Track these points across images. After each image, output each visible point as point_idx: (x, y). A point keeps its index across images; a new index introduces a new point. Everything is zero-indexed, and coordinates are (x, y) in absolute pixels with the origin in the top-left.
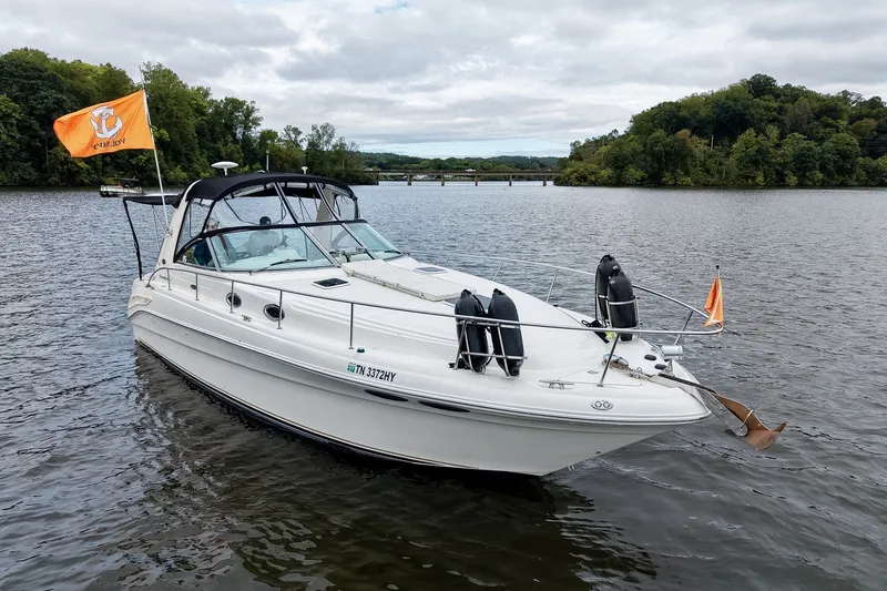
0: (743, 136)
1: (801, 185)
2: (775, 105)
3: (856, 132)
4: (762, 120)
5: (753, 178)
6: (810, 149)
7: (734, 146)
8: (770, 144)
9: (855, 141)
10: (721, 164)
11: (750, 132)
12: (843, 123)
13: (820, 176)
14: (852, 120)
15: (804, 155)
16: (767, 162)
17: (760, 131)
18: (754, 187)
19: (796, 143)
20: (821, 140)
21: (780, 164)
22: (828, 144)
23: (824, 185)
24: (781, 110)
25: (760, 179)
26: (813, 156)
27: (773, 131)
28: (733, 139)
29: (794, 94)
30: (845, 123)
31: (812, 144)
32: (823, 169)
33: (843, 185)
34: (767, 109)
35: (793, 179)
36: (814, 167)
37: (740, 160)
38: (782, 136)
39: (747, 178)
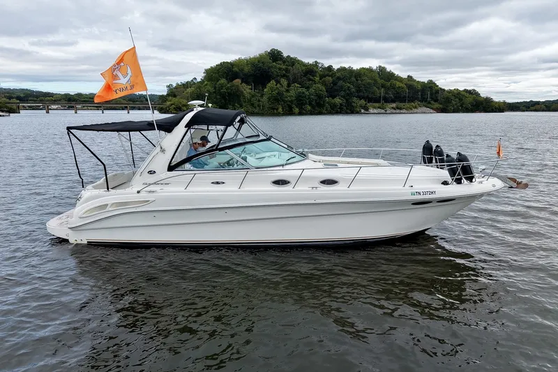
0: (269, 85)
1: (301, 114)
2: (284, 67)
3: (324, 84)
4: (278, 76)
5: (277, 109)
6: (303, 93)
7: (265, 90)
8: (283, 89)
9: (324, 89)
10: (259, 101)
11: (273, 82)
12: (317, 79)
13: (309, 108)
14: (322, 77)
15: (300, 96)
16: (283, 101)
17: (278, 82)
18: (278, 115)
19: (295, 90)
20: (308, 88)
21: (290, 101)
22: (312, 90)
23: (312, 113)
24: (287, 70)
25: (280, 110)
26: (305, 97)
27: (284, 82)
28: (264, 86)
29: (292, 62)
30: (318, 79)
31: (304, 90)
32: (310, 104)
33: (320, 113)
34: (280, 69)
35: (297, 110)
36: (306, 103)
37: (269, 99)
38: (289, 85)
39: (274, 109)
